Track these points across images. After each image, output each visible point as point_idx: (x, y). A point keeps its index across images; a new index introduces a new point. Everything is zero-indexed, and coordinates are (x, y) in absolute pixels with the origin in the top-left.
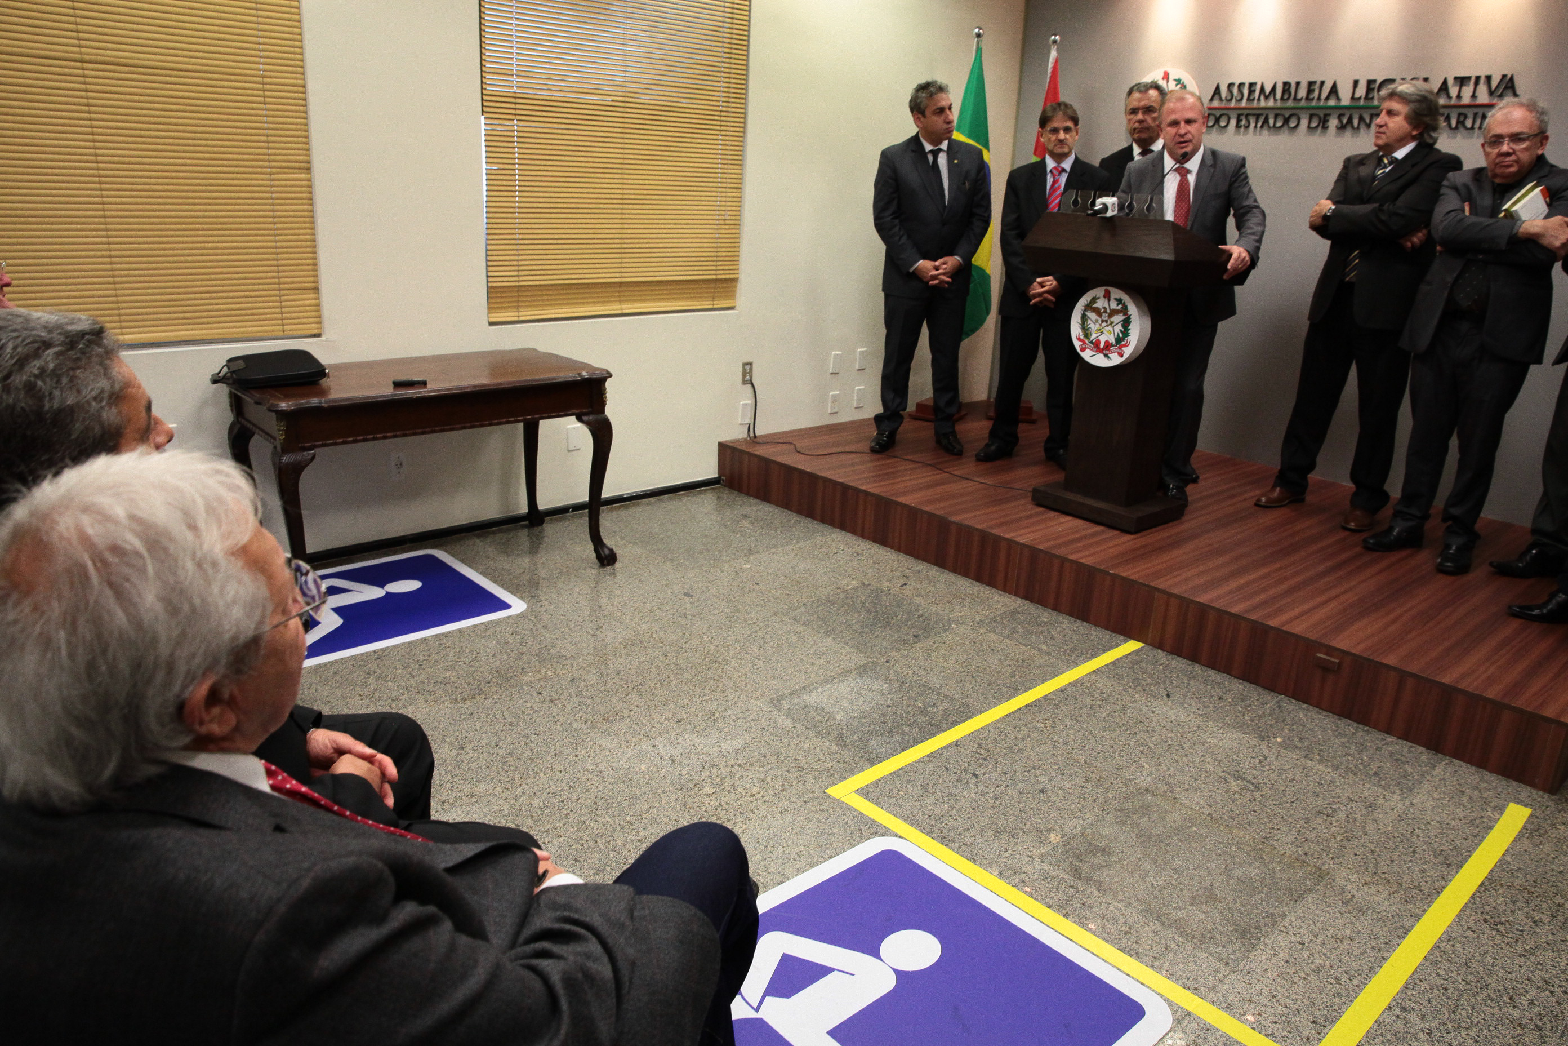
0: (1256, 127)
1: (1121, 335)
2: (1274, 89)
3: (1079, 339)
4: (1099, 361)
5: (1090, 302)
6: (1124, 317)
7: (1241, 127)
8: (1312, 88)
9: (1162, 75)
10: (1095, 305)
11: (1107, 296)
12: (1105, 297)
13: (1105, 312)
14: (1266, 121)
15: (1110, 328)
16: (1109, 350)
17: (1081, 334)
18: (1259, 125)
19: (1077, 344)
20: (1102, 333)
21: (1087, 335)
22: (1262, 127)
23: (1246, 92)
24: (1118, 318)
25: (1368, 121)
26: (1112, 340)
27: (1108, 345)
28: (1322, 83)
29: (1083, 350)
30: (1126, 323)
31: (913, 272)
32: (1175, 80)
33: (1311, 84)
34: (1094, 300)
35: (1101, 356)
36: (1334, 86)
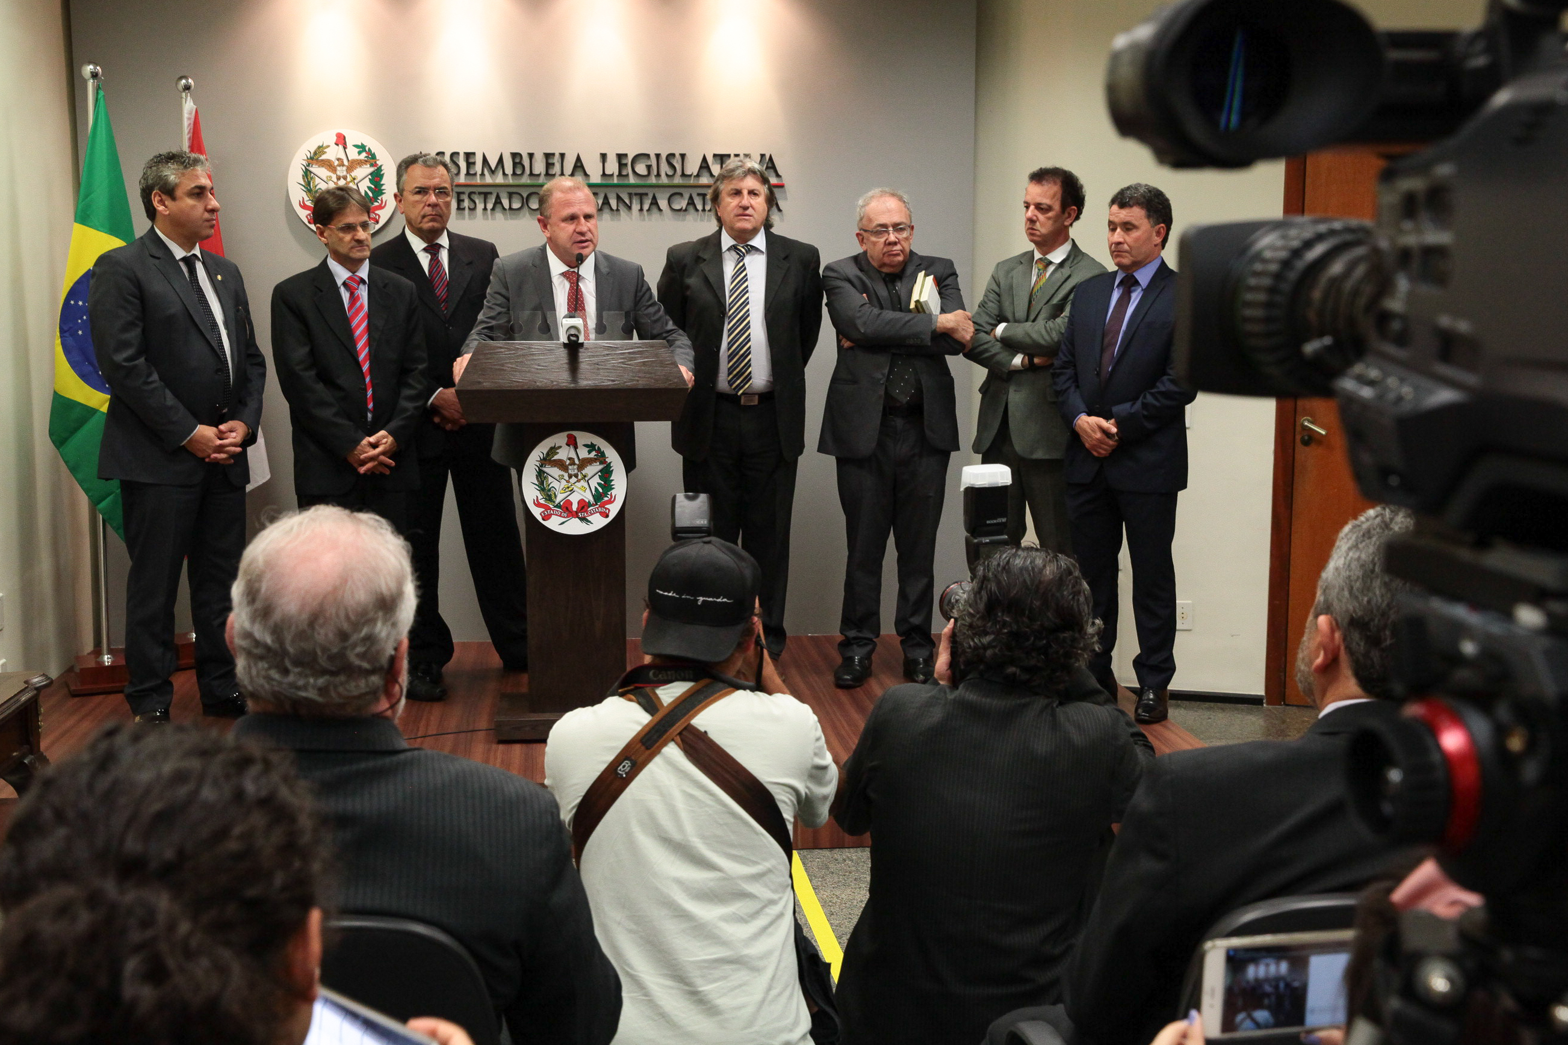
0: (485, 209)
1: (601, 490)
2: (501, 160)
3: (538, 505)
4: (574, 527)
5: (548, 454)
6: (601, 467)
7: (464, 209)
8: (550, 161)
9: (335, 138)
10: (556, 457)
11: (572, 442)
12: (568, 444)
13: (573, 463)
14: (498, 202)
15: (583, 483)
16: (586, 511)
17: (540, 497)
18: (490, 206)
19: (537, 512)
20: (572, 491)
21: (549, 498)
22: (493, 209)
23: (463, 164)
24: (593, 469)
25: (627, 201)
26: (589, 497)
27: (583, 506)
28: (562, 155)
29: (546, 518)
30: (606, 473)
31: (183, 446)
32: (356, 146)
33: (548, 156)
34: (553, 450)
35: (575, 521)
36: (578, 159)
